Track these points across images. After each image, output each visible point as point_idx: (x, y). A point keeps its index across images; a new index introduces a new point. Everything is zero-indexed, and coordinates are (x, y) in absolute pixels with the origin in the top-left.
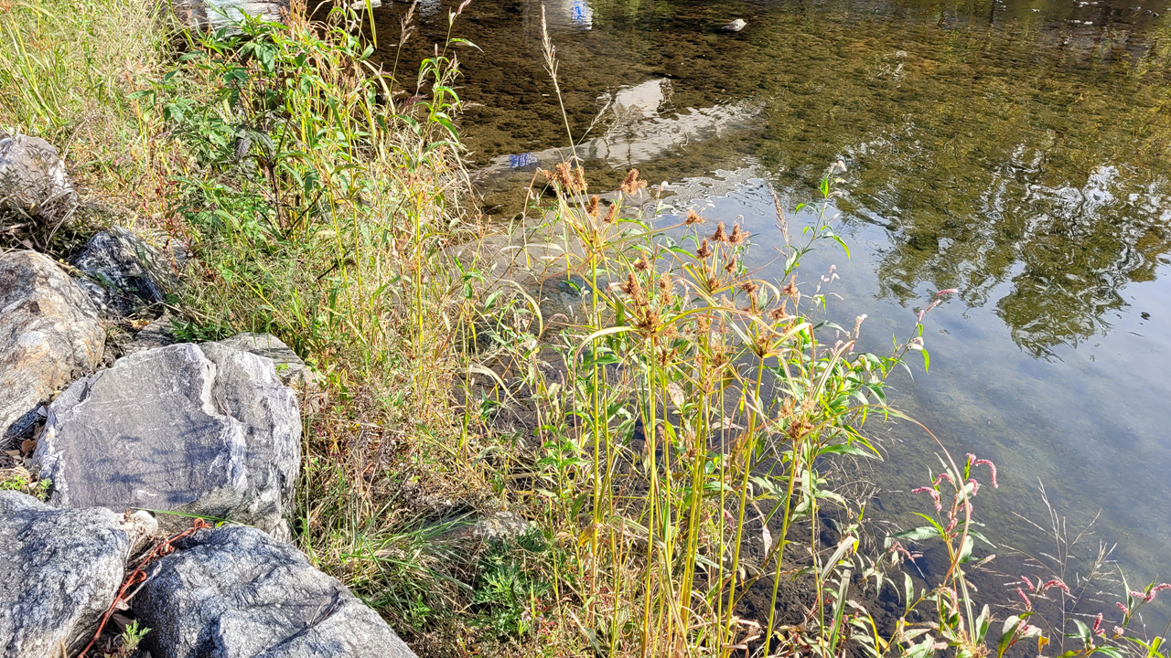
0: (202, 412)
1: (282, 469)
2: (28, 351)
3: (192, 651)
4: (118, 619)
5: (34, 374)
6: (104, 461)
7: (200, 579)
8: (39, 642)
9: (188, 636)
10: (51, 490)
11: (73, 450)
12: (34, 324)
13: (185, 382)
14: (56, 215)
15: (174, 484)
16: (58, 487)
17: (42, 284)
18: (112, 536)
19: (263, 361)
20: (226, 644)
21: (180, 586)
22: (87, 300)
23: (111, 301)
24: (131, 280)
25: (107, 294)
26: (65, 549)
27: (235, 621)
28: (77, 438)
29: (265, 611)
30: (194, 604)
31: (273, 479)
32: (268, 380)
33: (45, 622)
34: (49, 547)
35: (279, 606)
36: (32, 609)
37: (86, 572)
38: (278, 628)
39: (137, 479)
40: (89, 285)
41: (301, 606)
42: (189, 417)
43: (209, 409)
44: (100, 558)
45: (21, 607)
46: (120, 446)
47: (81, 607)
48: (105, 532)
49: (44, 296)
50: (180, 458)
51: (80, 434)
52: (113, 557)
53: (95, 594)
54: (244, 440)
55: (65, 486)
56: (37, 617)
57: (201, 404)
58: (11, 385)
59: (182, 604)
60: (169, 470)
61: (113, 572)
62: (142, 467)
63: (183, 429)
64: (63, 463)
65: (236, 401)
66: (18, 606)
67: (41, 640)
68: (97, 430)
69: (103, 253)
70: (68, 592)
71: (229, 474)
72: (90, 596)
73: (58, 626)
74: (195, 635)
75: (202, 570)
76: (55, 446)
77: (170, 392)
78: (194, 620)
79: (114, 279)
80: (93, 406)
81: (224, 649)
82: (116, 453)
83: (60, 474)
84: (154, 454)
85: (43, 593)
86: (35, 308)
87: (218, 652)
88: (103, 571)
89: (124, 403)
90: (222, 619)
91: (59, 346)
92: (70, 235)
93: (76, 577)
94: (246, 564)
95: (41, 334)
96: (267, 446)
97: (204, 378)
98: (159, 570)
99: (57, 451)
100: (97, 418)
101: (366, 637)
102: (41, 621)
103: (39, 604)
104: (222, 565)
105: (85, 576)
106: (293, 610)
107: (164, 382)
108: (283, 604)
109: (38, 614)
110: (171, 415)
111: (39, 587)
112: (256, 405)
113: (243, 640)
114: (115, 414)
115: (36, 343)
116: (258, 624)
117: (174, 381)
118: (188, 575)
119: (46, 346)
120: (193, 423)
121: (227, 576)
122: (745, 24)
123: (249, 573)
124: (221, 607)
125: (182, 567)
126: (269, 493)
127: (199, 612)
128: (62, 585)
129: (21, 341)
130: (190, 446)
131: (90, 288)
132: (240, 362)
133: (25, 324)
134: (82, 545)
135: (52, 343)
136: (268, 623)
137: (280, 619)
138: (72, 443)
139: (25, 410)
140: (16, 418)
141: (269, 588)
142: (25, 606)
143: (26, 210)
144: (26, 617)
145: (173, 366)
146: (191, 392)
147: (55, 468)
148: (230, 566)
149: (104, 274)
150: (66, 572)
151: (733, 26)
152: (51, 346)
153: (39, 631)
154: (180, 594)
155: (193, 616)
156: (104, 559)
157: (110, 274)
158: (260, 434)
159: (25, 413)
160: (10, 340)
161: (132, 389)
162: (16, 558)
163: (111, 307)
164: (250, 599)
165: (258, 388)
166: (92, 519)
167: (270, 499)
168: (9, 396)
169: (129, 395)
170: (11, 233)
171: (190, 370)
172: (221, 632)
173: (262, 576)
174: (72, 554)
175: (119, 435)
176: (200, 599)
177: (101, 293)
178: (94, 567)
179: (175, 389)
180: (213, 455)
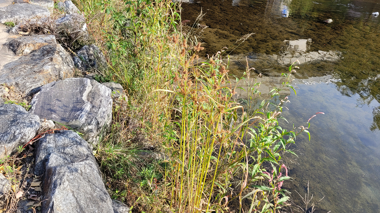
0: (82, 98)
1: (99, 121)
2: (45, 71)
3: (42, 160)
4: (30, 147)
5: (43, 77)
6: (48, 104)
7: (52, 141)
8: (3, 146)
9: (42, 156)
10: (30, 108)
11: (41, 99)
12: (49, 64)
13: (81, 89)
14: (75, 37)
15: (64, 116)
16: (32, 108)
17: (57, 53)
18: (34, 123)
19: (108, 89)
20: (49, 161)
21: (45, 142)
22: (71, 62)
23: (83, 65)
24: (90, 60)
25: (82, 63)
26: (21, 123)
27: (55, 155)
28: (44, 96)
29: (65, 156)
30: (46, 148)
31: (94, 122)
32: (107, 95)
33: (6, 141)
34: (18, 121)
35: (69, 155)
36: (4, 136)
37: (22, 131)
38: (66, 161)
39: (55, 111)
40: (78, 59)
41: (76, 157)
42: (78, 99)
43: (84, 98)
44: (28, 128)
45: (3, 135)
46: (55, 102)
47: (18, 140)
48: (33, 122)
49: (56, 57)
50: (70, 109)
51: (46, 96)
52: (32, 129)
53: (23, 137)
54: (90, 109)
55: (34, 108)
56: (5, 139)
57: (82, 96)
58: (36, 78)
59: (43, 147)
60: (65, 112)
61: (30, 133)
62: (58, 109)
63: (75, 102)
64: (37, 102)
65: (94, 98)
66: (2, 134)
67: (4, 145)
68: (51, 96)
69: (85, 51)
70: (15, 134)
71: (79, 117)
72: (21, 137)
73: (10, 143)
74: (44, 156)
75: (54, 139)
76: (37, 97)
77: (76, 91)
78: (45, 152)
79: (85, 59)
80: (53, 89)
81: (49, 162)
82: (53, 103)
83: (35, 104)
84: (63, 106)
85: (9, 133)
86: (52, 59)
87: (47, 163)
88: (27, 132)
89: (63, 91)
90: (52, 154)
91: (54, 71)
92: (78, 44)
93: (19, 131)
94: (67, 141)
95: (50, 67)
96: (96, 113)
97: (87, 89)
98: (44, 136)
99: (36, 98)
100: (53, 93)
101: (88, 171)
102: (5, 140)
103: (7, 136)
104: (60, 139)
105: (21, 131)
106: (73, 158)
107: (76, 88)
108: (71, 155)
109: (6, 138)
110: (74, 97)
111: (9, 131)
112: (98, 100)
113: (55, 161)
114: (58, 93)
115: (48, 69)
116: (61, 158)
117: (79, 88)
118: (49, 140)
119: (50, 70)
120: (78, 101)
121: (60, 143)
122: (332, 21)
123: (66, 144)
124: (53, 151)
125: (49, 137)
126: (91, 126)
127: (47, 150)
128: (15, 132)
129: (44, 68)
130: (74, 107)
131: (78, 60)
132: (100, 87)
133: (47, 63)
134: (25, 123)
135: (52, 70)
136: (64, 159)
137: (68, 159)
138: (42, 98)
139: (37, 86)
140: (34, 88)
141: (69, 150)
142: (4, 135)
143: (67, 34)
144: (2, 138)
145: (80, 84)
146: (81, 92)
147: (34, 103)
148: (62, 140)
149: (83, 57)
150: (17, 129)
151: (327, 21)
152: (51, 71)
153: (4, 143)
154: (44, 144)
155: (45, 151)
156: (29, 128)
157: (85, 57)
158: (95, 109)
159: (37, 87)
160: (42, 66)
161: (67, 87)
162: (9, 122)
163: (82, 67)
164: (62, 151)
165: (102, 96)
166: (32, 117)
167: (91, 128)
168: (34, 81)
169: (65, 89)
170: (62, 40)
171: (84, 86)
172: (50, 157)
173: (69, 146)
174: (22, 125)
175: (56, 98)
176: (48, 146)
177: (80, 62)
178: (25, 130)
179: (78, 90)
180: (78, 111)
